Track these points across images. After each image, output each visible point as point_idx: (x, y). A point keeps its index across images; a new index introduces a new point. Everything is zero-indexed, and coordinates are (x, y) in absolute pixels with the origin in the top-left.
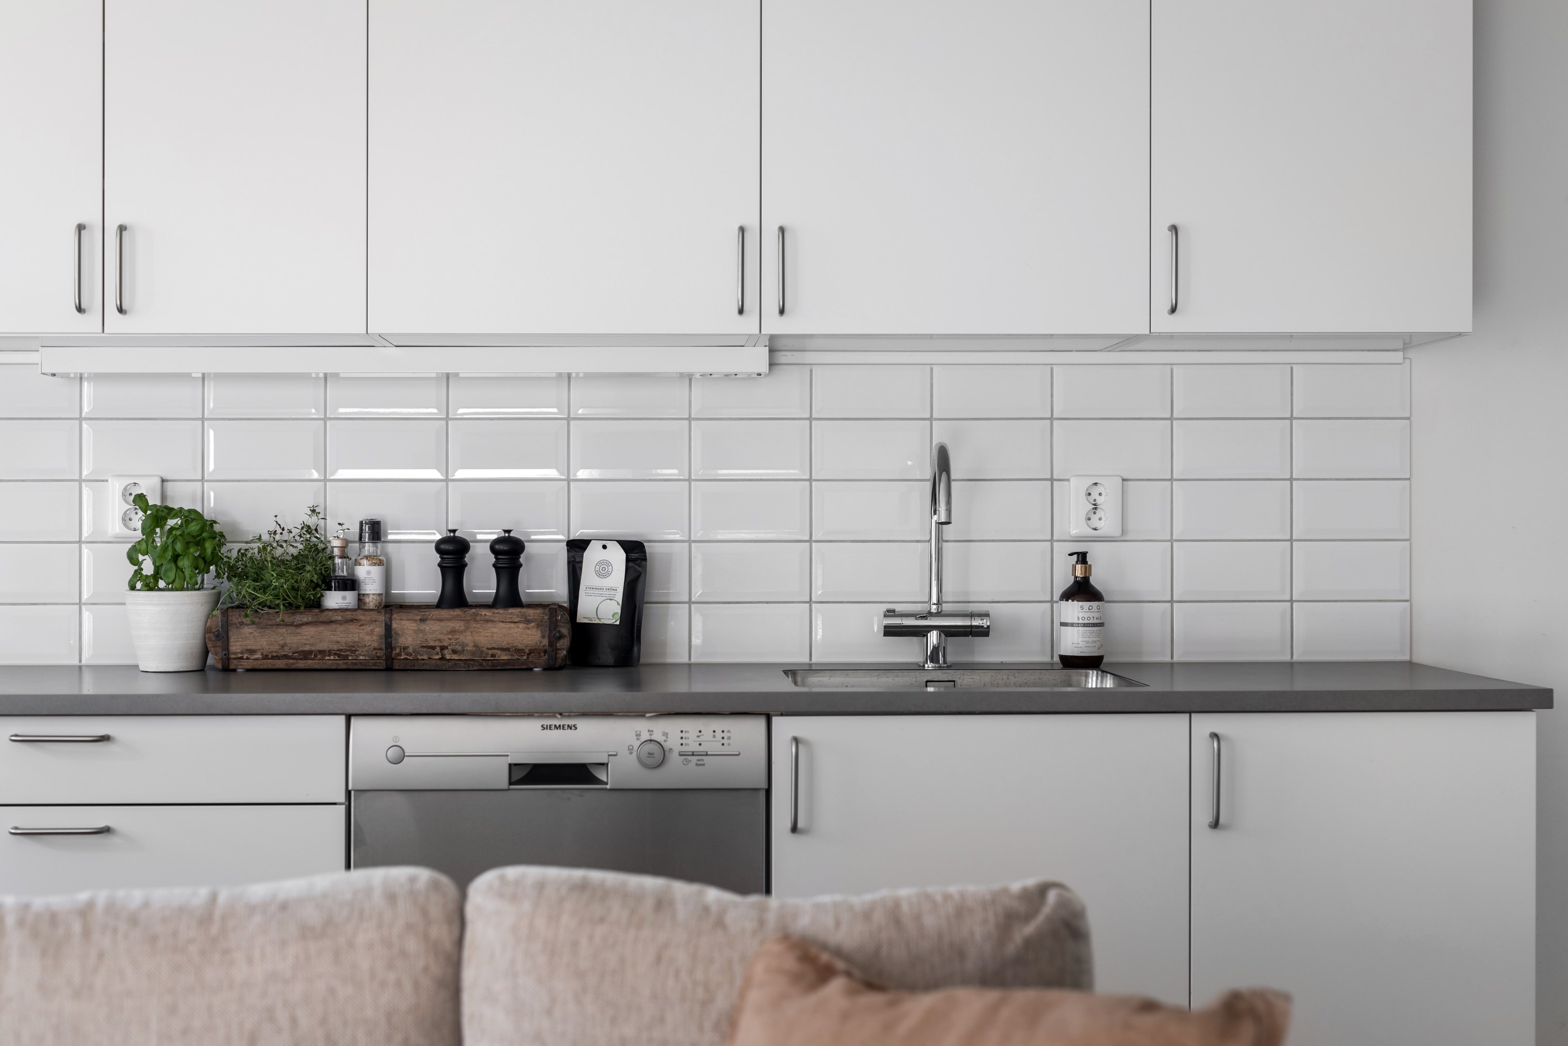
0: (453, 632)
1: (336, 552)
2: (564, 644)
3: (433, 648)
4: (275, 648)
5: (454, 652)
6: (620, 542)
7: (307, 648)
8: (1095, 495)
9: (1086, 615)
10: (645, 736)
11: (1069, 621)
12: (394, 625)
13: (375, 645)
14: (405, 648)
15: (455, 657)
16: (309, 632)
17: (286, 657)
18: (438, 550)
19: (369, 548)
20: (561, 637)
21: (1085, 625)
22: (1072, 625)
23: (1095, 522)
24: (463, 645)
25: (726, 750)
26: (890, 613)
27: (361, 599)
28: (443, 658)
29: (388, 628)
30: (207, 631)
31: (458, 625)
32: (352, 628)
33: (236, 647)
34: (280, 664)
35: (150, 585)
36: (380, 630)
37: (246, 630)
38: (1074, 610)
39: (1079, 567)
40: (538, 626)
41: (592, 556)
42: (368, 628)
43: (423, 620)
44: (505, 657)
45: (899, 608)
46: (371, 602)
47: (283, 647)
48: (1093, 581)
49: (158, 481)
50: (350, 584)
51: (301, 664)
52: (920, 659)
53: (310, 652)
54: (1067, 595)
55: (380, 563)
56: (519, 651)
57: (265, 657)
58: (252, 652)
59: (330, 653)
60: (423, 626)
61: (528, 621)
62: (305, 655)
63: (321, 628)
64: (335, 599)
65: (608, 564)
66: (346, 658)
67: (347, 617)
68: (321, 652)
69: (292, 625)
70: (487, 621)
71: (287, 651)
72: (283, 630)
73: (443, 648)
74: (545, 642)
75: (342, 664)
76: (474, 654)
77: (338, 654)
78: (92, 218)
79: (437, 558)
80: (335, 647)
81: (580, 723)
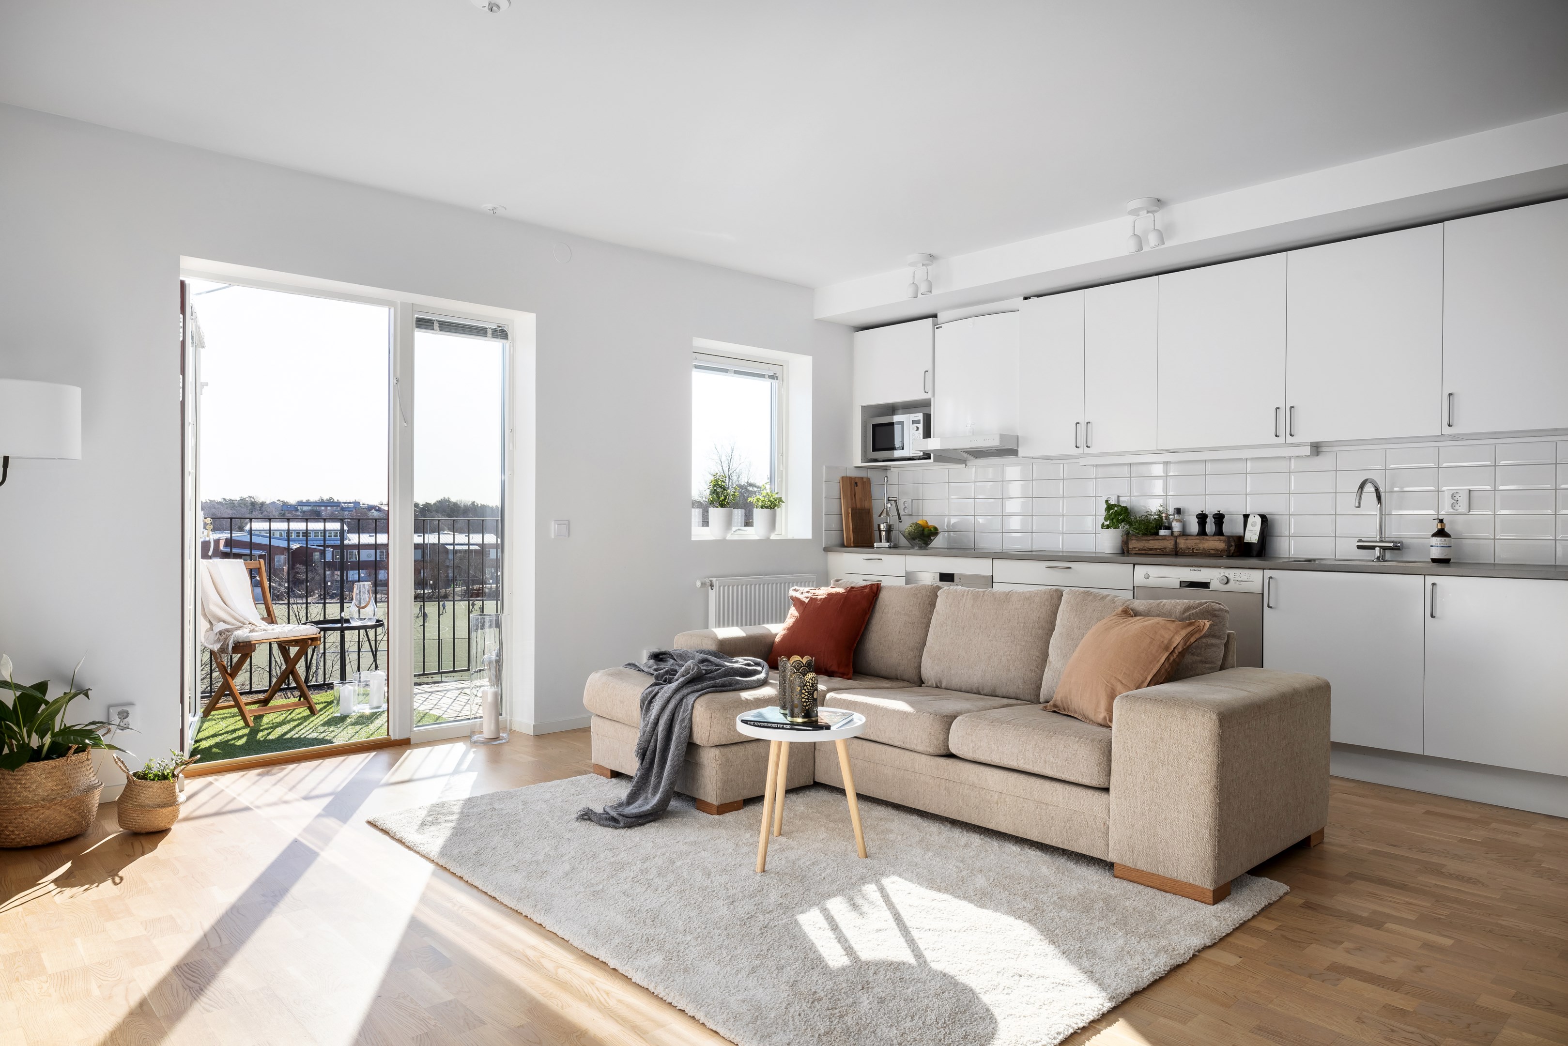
0: (1196, 543)
1: (1164, 518)
2: (1233, 548)
3: (1190, 548)
4: (1142, 547)
5: (1197, 550)
6: (1259, 515)
7: (1151, 548)
8: (1457, 497)
9: (1439, 543)
10: (1222, 574)
11: (1434, 545)
12: (1179, 541)
13: (1175, 546)
14: (1181, 548)
16: (1154, 542)
17: (1145, 550)
19: (1177, 517)
20: (1232, 546)
21: (1440, 547)
22: (1435, 546)
23: (1457, 507)
24: (1199, 548)
25: (1249, 580)
26: (1360, 541)
27: (1172, 533)
28: (1193, 552)
29: (1176, 542)
30: (1123, 541)
31: (1198, 541)
32: (1165, 541)
33: (1130, 547)
34: (1143, 552)
35: (1108, 527)
36: (1173, 542)
37: (1133, 541)
38: (1437, 541)
39: (1439, 524)
40: (1224, 542)
41: (1251, 520)
42: (1170, 542)
43: (1186, 539)
44: (1213, 552)
45: (1363, 539)
46: (1176, 534)
47: (1144, 547)
48: (1446, 530)
49: (1116, 496)
50: (1169, 528)
51: (1150, 552)
52: (1373, 559)
54: (1434, 535)
55: (1181, 522)
56: (1217, 550)
57: (1139, 550)
58: (1135, 548)
59: (1158, 549)
60: (1187, 541)
61: (1221, 541)
62: (1151, 550)
64: (1162, 532)
65: (1256, 522)
66: (1163, 551)
67: (1164, 538)
68: (1156, 549)
69: (1147, 540)
71: (1145, 548)
72: (1144, 542)
73: (1193, 549)
74: (1226, 547)
75: (1162, 553)
76: (1203, 551)
77: (1160, 549)
78: (1081, 420)
79: (1197, 520)
80: (1160, 547)
81: (1202, 569)
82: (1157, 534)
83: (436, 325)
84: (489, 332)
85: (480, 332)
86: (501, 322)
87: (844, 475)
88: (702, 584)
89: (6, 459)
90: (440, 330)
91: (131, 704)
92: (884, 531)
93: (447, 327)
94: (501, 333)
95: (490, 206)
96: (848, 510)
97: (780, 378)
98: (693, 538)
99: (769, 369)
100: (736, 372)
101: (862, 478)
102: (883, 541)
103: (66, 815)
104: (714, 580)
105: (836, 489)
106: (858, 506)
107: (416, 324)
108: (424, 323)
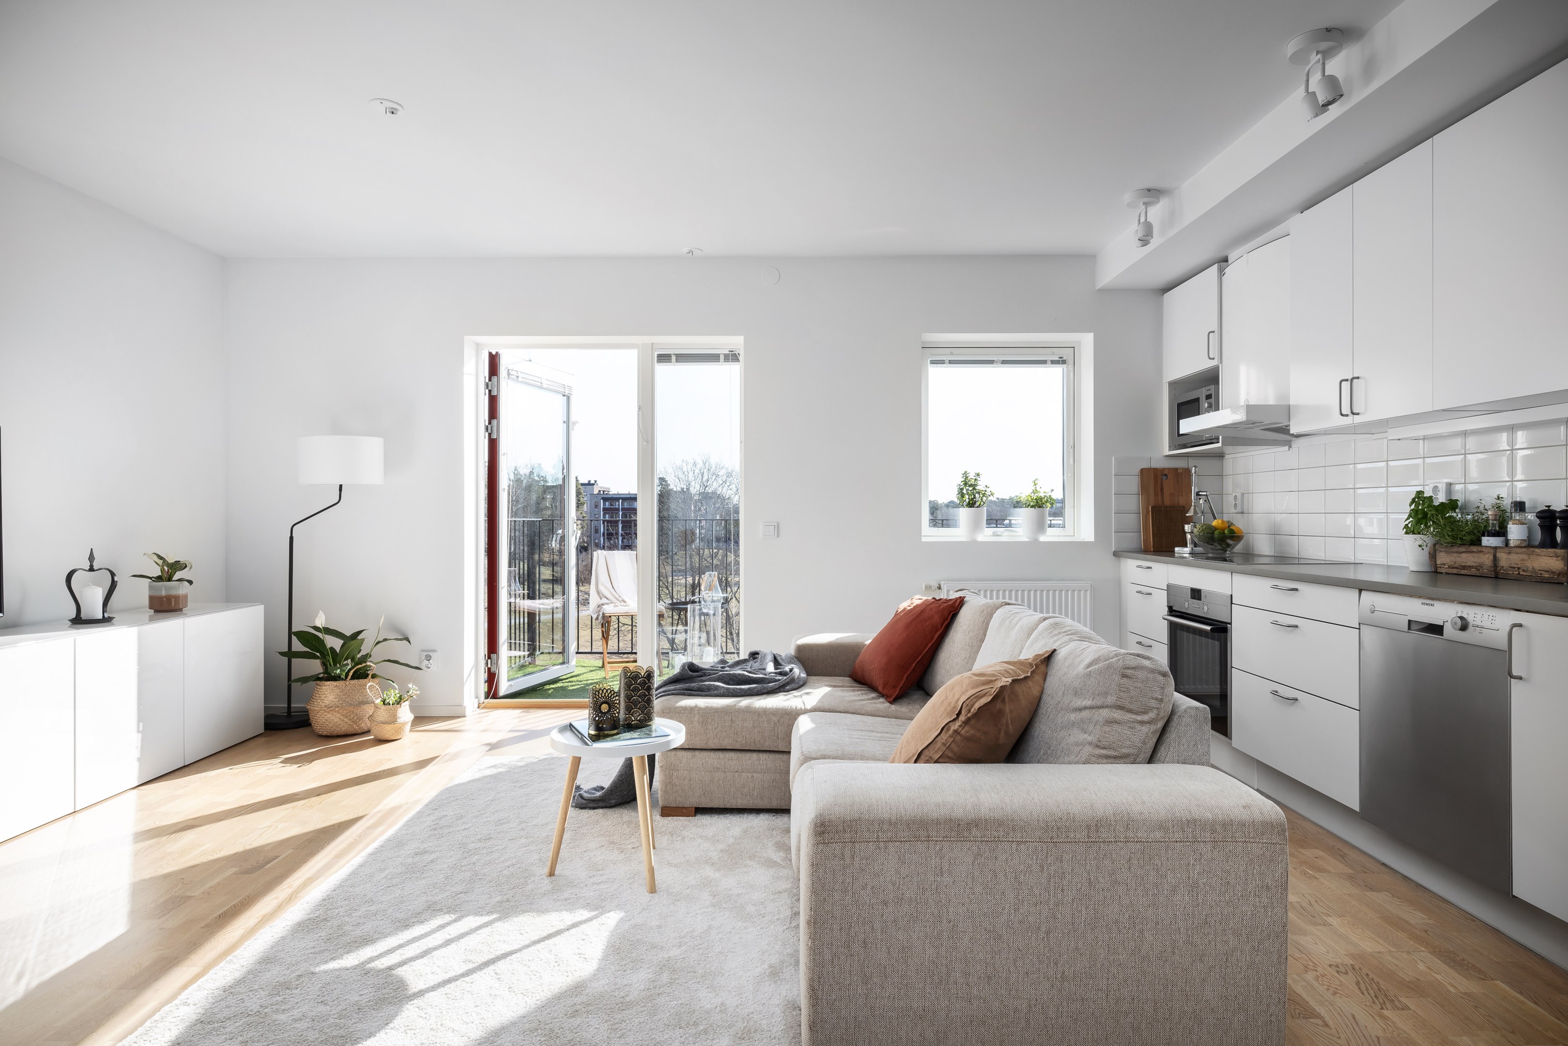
0: (1522, 560)
1: (1495, 517)
3: (1514, 568)
4: (1452, 563)
5: (1524, 571)
7: (1464, 564)
10: (1459, 614)
12: (1498, 555)
13: (1490, 564)
14: (1503, 567)
15: (1524, 573)
16: (1464, 555)
17: (1456, 568)
18: (1537, 517)
19: (1518, 515)
24: (1527, 567)
25: (1492, 627)
27: (1507, 543)
28: (1519, 574)
29: (1495, 556)
31: (1525, 557)
32: (1481, 555)
33: (1440, 562)
34: (1455, 571)
35: (1409, 531)
36: (1491, 557)
37: (1443, 555)
40: (1562, 559)
42: (1487, 556)
43: (1509, 553)
44: (1546, 575)
46: (1512, 544)
47: (1455, 562)
49: (1446, 485)
50: (1501, 533)
51: (1463, 572)
53: (1465, 566)
55: (1519, 523)
56: (1553, 573)
57: (1448, 567)
58: (1444, 564)
59: (1473, 567)
60: (1509, 557)
61: (1557, 556)
62: (1464, 567)
63: (1469, 555)
64: (1486, 541)
66: (1479, 570)
67: (1485, 550)
68: (1470, 566)
69: (1458, 552)
70: (1538, 555)
71: (1456, 565)
72: (1455, 555)
73: (1519, 568)
74: (1566, 568)
76: (1532, 573)
77: (1476, 568)
78: (1345, 376)
79: (1538, 521)
80: (1475, 565)
81: (1436, 603)
82: (1478, 542)
83: (674, 358)
84: (722, 357)
85: (713, 358)
86: (732, 347)
87: (1146, 465)
88: (926, 587)
89: (341, 486)
90: (676, 362)
91: (434, 651)
92: (1189, 532)
93: (683, 358)
94: (732, 357)
95: (686, 250)
96: (1147, 508)
97: (1070, 361)
98: (924, 539)
99: (1053, 354)
100: (1004, 362)
101: (1176, 469)
102: (1188, 545)
103: (340, 719)
104: (942, 583)
105: (1133, 484)
106: (1167, 502)
107: (658, 359)
108: (664, 358)
